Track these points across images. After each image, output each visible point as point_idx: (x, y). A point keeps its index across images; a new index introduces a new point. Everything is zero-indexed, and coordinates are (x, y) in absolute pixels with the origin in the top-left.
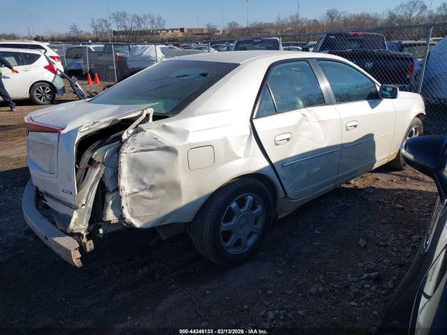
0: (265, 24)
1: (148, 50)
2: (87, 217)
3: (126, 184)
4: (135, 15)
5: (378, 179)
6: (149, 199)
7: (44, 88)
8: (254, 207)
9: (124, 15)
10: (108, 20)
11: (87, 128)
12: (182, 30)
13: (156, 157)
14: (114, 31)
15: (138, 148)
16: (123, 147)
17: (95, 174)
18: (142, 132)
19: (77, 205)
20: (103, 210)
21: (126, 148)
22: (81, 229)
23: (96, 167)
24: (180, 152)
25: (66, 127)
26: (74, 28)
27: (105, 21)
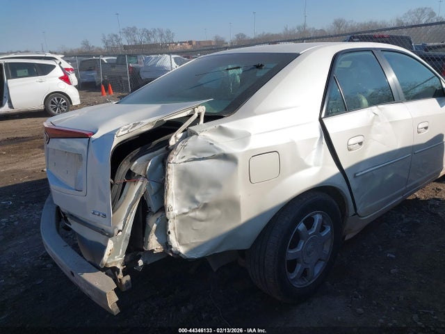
0: (273, 35)
1: (162, 60)
2: (124, 245)
3: (174, 204)
4: (145, 29)
5: (439, 190)
6: (201, 220)
7: (59, 100)
8: (322, 229)
9: (134, 30)
10: (119, 35)
11: (126, 132)
12: (190, 43)
13: (211, 167)
14: (125, 46)
15: (189, 156)
16: (171, 156)
17: (134, 192)
18: (195, 136)
19: (111, 231)
20: (144, 236)
21: (174, 157)
22: (116, 262)
23: (135, 182)
24: (240, 160)
25: (97, 131)
26: (86, 44)
27: (116, 36)
